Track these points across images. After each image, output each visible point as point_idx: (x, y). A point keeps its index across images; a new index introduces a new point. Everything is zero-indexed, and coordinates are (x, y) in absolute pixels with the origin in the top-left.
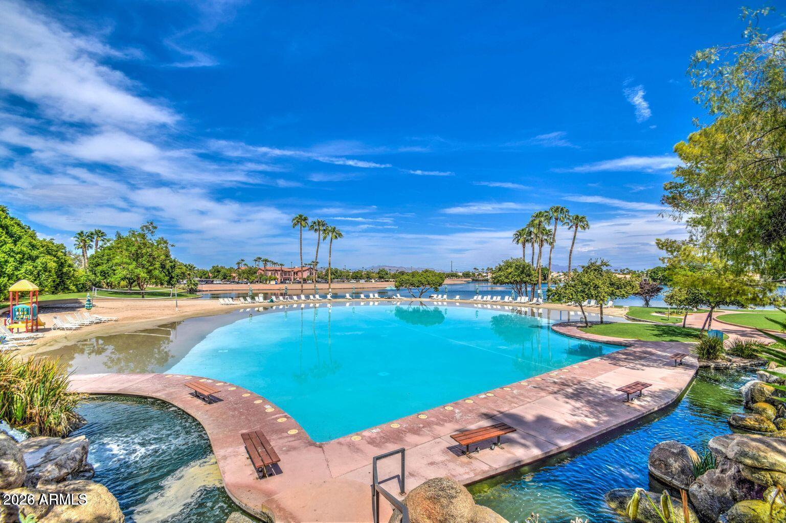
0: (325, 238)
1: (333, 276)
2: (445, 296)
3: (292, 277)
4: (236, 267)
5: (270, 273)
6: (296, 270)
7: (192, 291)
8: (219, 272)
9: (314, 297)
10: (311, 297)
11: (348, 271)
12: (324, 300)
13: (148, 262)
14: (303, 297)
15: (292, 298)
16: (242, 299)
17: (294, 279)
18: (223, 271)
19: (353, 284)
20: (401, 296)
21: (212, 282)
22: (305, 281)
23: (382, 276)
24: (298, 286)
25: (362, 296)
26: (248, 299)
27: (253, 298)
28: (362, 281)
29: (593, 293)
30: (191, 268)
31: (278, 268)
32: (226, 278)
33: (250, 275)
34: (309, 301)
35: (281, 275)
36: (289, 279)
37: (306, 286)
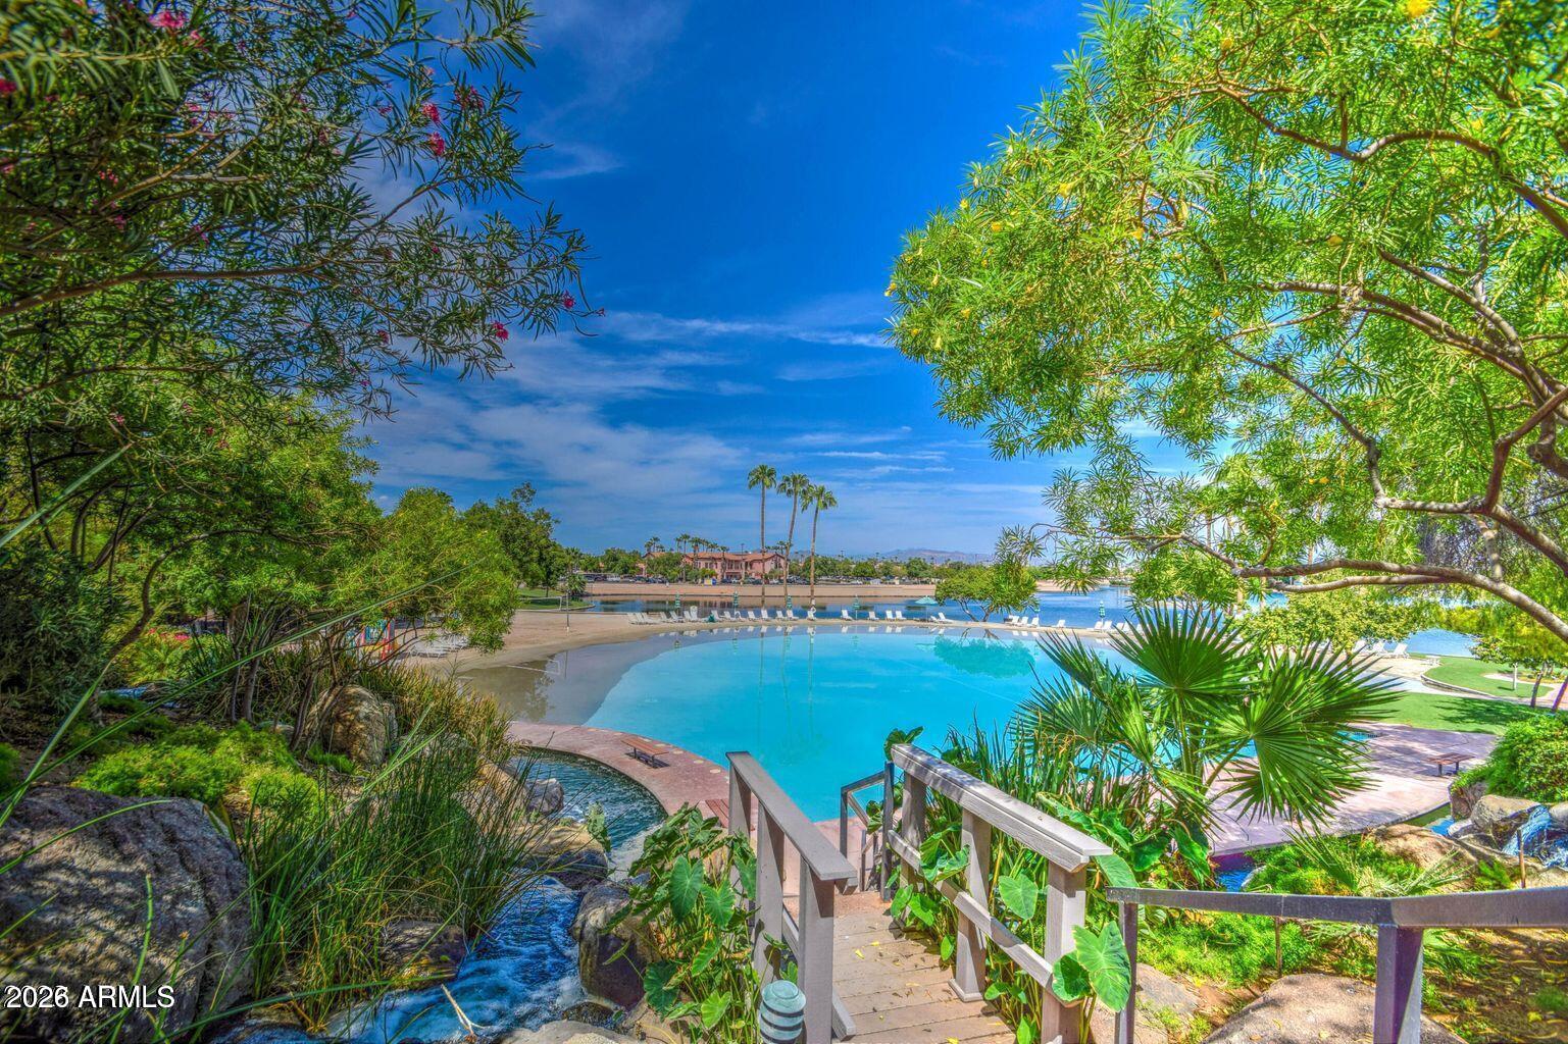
0: (805, 507)
1: (818, 572)
2: (1036, 621)
3: (743, 572)
4: (644, 552)
5: (702, 564)
6: (749, 560)
7: (576, 595)
8: (616, 559)
9: (784, 614)
10: (780, 614)
11: (846, 562)
12: (802, 621)
13: (522, 548)
14: (764, 613)
15: (745, 615)
16: (663, 615)
17: (747, 576)
18: (623, 558)
19: (855, 590)
20: (947, 616)
21: (604, 579)
22: (767, 579)
23: (915, 572)
24: (756, 590)
25: (872, 615)
26: (673, 613)
27: (680, 613)
28: (875, 583)
29: (1322, 628)
30: (577, 555)
31: (717, 554)
32: (628, 572)
33: (670, 568)
34: (775, 621)
35: (723, 568)
36: (737, 576)
37: (770, 590)
